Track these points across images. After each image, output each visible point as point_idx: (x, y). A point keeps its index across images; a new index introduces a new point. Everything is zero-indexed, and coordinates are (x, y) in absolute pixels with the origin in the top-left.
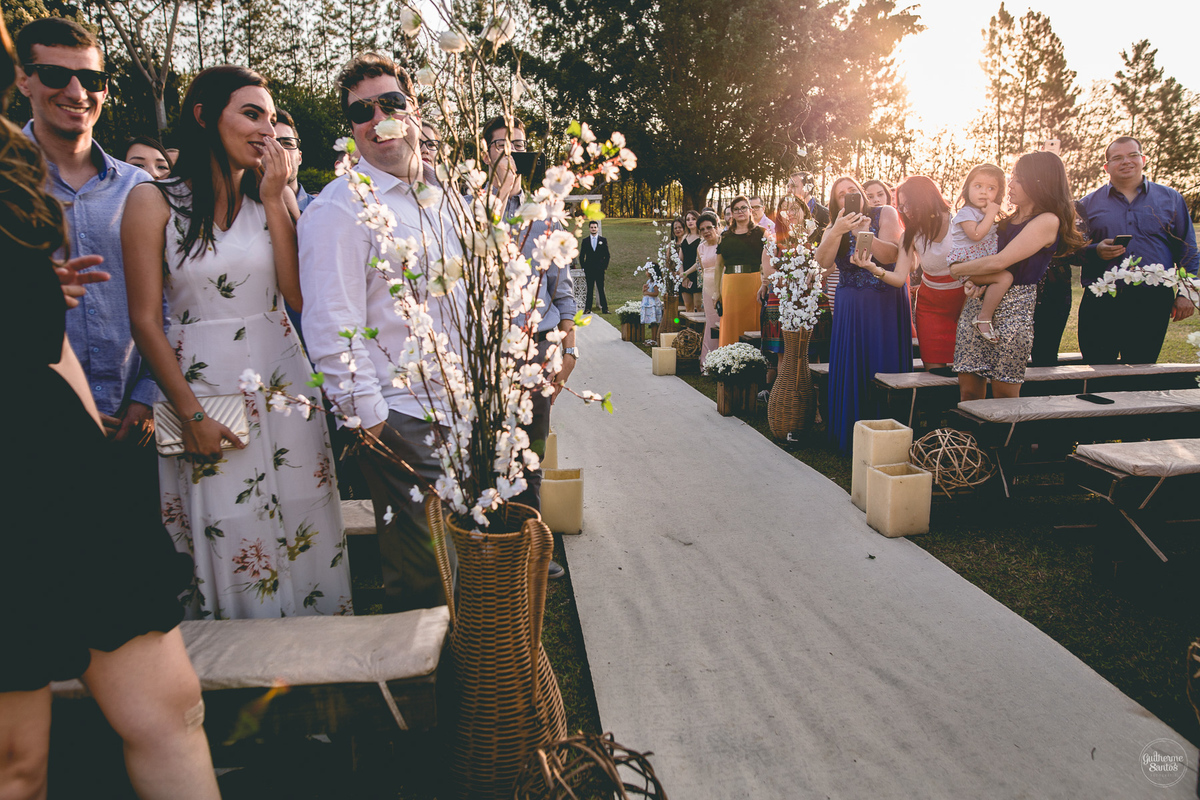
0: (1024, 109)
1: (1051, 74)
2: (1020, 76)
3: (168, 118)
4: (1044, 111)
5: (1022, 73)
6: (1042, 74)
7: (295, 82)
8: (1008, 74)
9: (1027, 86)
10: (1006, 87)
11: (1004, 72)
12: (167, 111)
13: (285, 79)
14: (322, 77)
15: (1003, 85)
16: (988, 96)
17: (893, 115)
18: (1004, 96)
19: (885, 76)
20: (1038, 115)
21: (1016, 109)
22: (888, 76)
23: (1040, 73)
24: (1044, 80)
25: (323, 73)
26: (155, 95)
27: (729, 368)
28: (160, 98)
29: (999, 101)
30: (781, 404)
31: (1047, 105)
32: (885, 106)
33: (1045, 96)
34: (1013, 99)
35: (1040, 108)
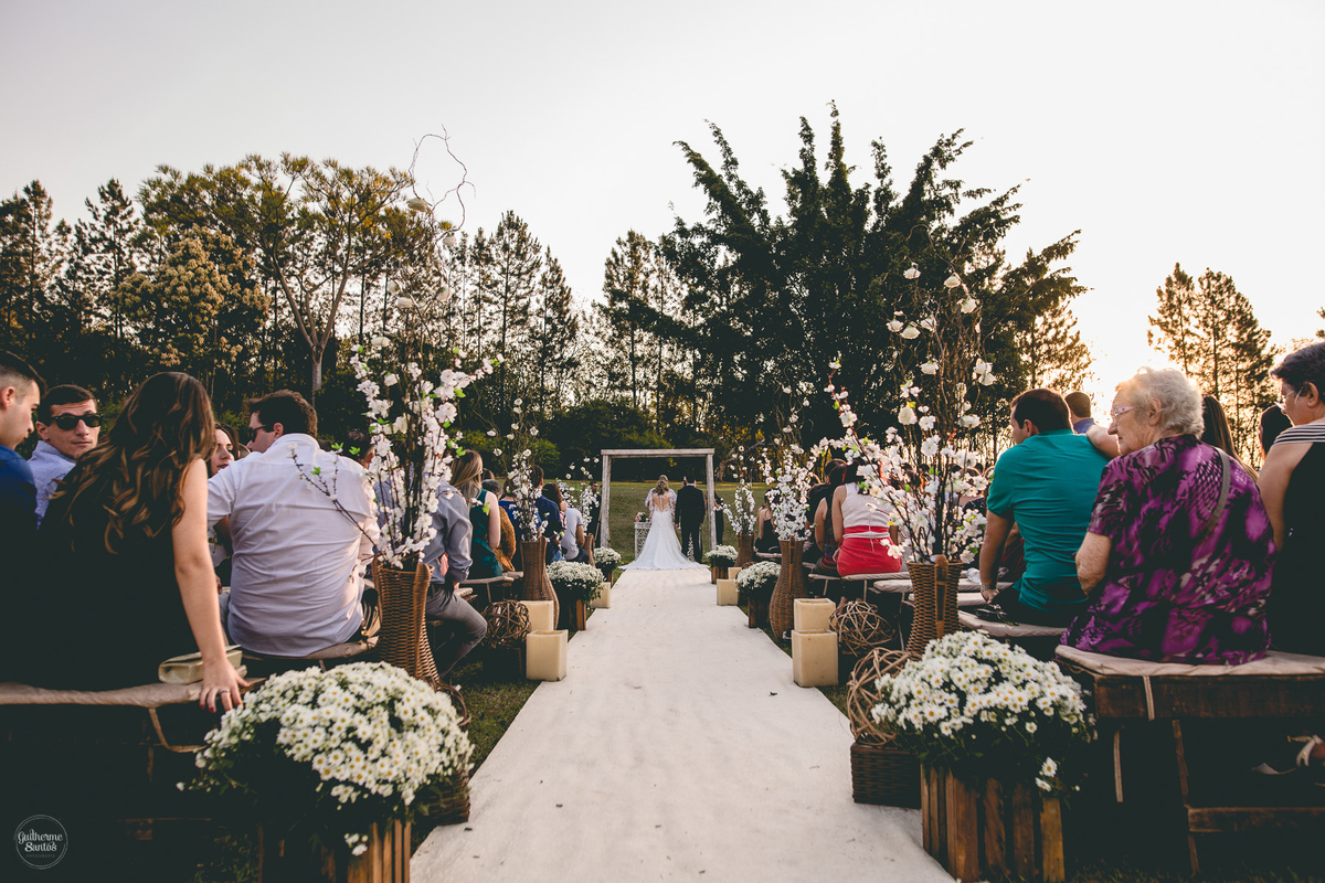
0: (1216, 371)
1: (1241, 334)
2: (1205, 336)
3: (323, 379)
4: (1238, 371)
5: (1209, 333)
6: (1231, 333)
7: (448, 346)
8: (1193, 335)
9: (1216, 347)
10: (1191, 347)
11: (1188, 332)
12: (323, 373)
13: (439, 344)
14: (474, 342)
15: (1188, 346)
16: (1172, 357)
17: (1068, 376)
18: (1191, 357)
19: (1055, 338)
20: (1233, 376)
21: (1207, 371)
22: (1059, 337)
23: (1228, 333)
24: (1234, 340)
25: (476, 338)
26: (314, 358)
27: (752, 582)
28: (318, 360)
29: (1186, 362)
30: (777, 605)
31: (1242, 366)
32: (1058, 367)
33: (1238, 357)
34: (1202, 360)
35: (1234, 368)
